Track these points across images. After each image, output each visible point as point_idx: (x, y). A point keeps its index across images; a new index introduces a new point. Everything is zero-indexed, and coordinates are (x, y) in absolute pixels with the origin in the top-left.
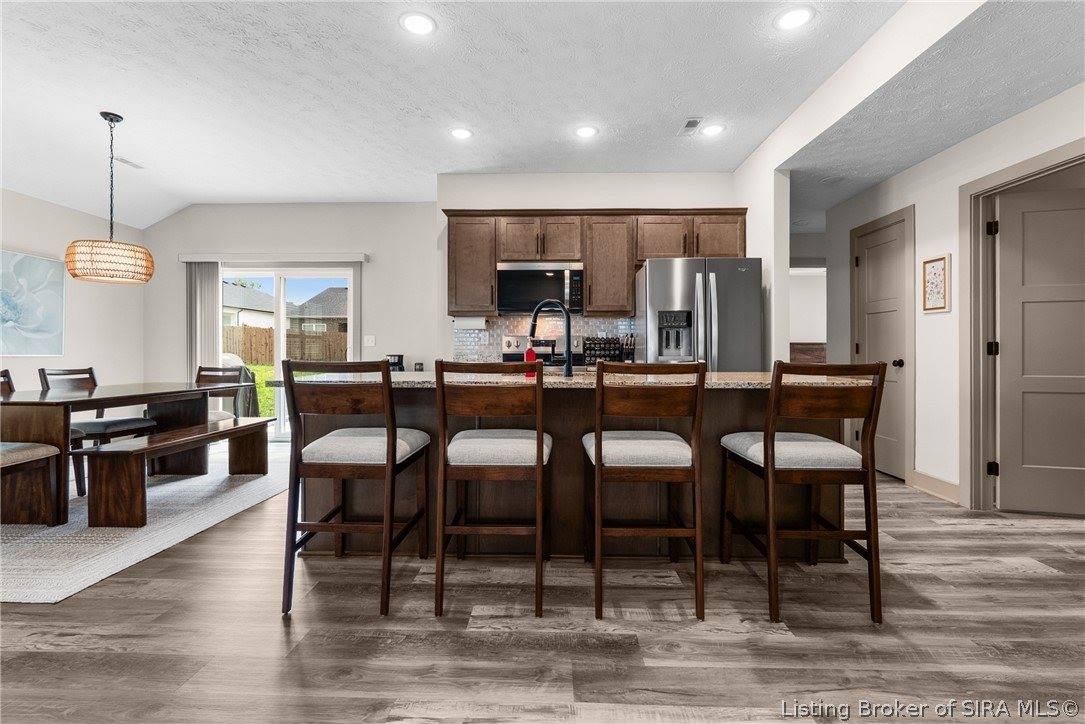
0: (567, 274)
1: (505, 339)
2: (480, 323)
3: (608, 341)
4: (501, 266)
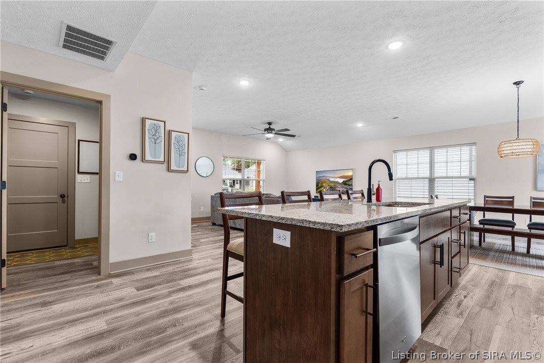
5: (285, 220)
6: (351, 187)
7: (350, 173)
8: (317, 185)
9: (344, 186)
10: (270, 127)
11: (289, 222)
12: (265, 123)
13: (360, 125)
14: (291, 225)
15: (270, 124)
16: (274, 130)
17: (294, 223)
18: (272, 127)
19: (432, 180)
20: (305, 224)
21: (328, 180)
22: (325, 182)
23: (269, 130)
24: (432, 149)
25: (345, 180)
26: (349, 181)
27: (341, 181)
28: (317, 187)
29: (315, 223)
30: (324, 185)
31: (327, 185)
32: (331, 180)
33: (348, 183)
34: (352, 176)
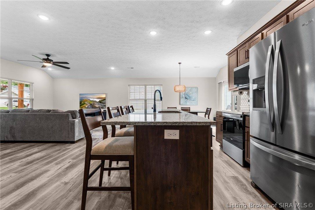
5: (178, 123)
6: (104, 104)
7: (104, 96)
8: (81, 103)
9: (100, 103)
10: (48, 58)
11: (181, 124)
12: (44, 54)
13: (113, 68)
14: (183, 126)
15: (48, 55)
16: (52, 61)
17: (185, 124)
18: (50, 58)
19: (146, 101)
20: (193, 124)
21: (89, 100)
22: (86, 101)
23: (47, 60)
24: (145, 86)
25: (100, 100)
26: (103, 100)
27: (98, 100)
29: (200, 123)
30: (86, 103)
31: (88, 103)
32: (91, 99)
33: (103, 101)
34: (105, 98)
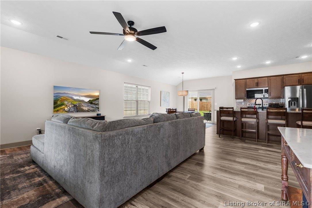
0: (264, 90)
1: (248, 104)
2: (242, 100)
3: (276, 104)
4: (247, 89)
6: (97, 106)
8: (55, 103)
9: (89, 104)
19: (137, 102)
21: (72, 98)
22: (66, 100)
24: (137, 85)
26: (95, 100)
27: (87, 100)
28: (54, 105)
30: (66, 103)
31: (70, 103)
32: (75, 98)
33: (94, 102)
34: (98, 96)
